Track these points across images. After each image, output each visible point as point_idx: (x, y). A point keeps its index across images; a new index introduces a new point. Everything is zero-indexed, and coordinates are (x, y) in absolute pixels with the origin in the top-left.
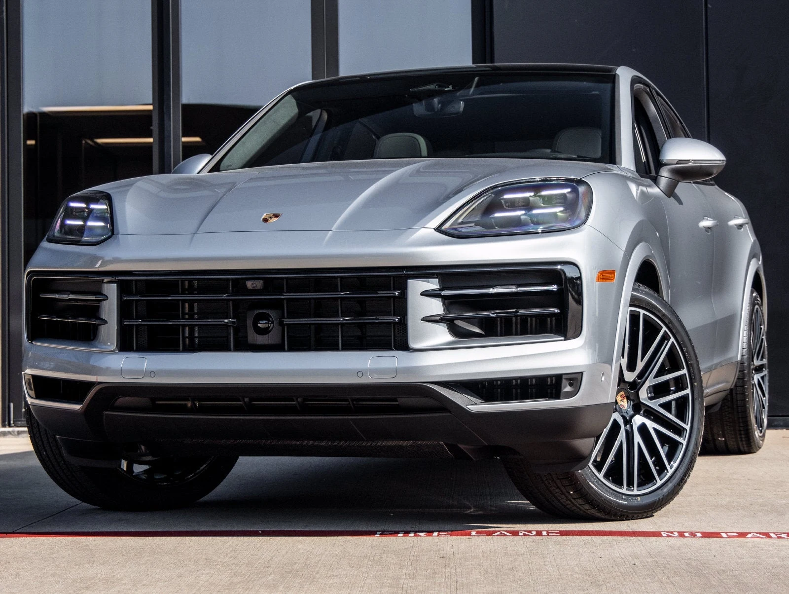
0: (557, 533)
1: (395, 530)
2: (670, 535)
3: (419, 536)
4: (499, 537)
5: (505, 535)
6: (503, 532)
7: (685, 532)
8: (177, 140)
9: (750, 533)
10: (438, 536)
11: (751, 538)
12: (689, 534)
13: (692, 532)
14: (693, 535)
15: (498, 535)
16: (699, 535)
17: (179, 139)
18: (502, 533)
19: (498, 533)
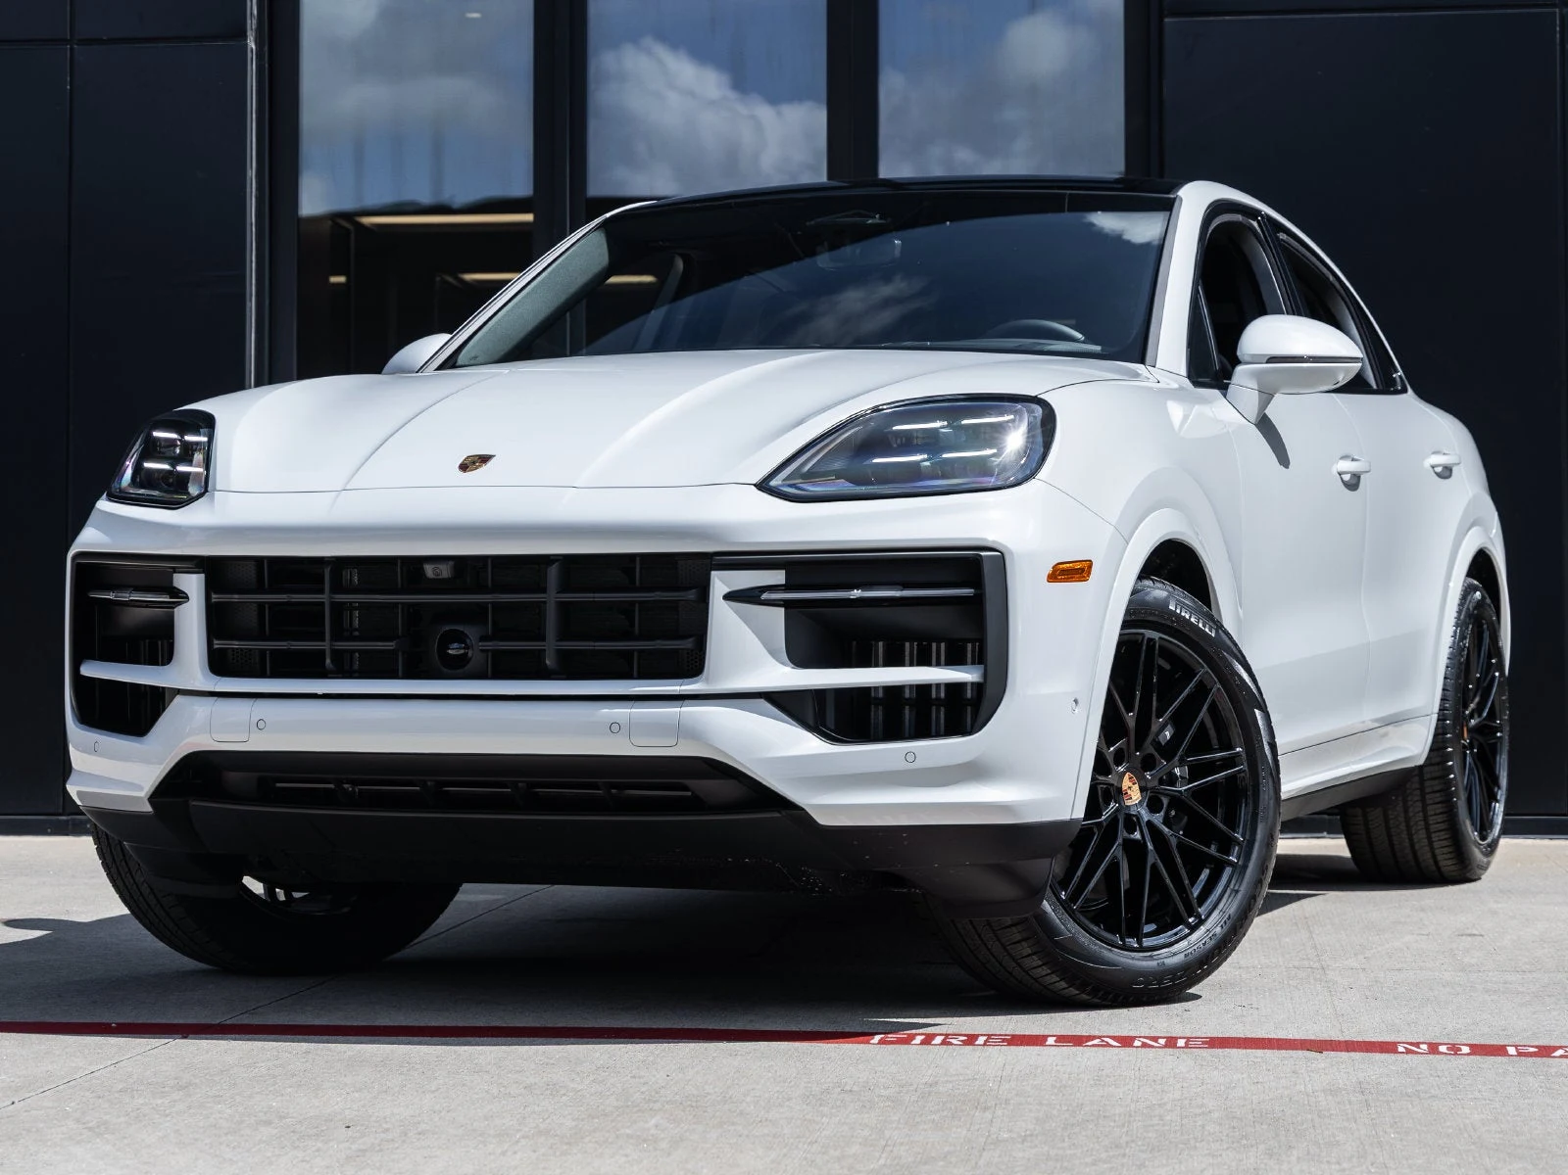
0: (1203, 1043)
2: (1412, 1048)
3: (951, 1044)
4: (1096, 1048)
5: (1108, 1045)
6: (1105, 1039)
7: (1442, 1044)
9: (1561, 1047)
10: (985, 1044)
11: (1561, 1056)
12: (1448, 1049)
13: (1454, 1045)
14: (1455, 1049)
15: (1093, 1046)
16: (1466, 1050)
18: (1103, 1041)
19: (1096, 1042)
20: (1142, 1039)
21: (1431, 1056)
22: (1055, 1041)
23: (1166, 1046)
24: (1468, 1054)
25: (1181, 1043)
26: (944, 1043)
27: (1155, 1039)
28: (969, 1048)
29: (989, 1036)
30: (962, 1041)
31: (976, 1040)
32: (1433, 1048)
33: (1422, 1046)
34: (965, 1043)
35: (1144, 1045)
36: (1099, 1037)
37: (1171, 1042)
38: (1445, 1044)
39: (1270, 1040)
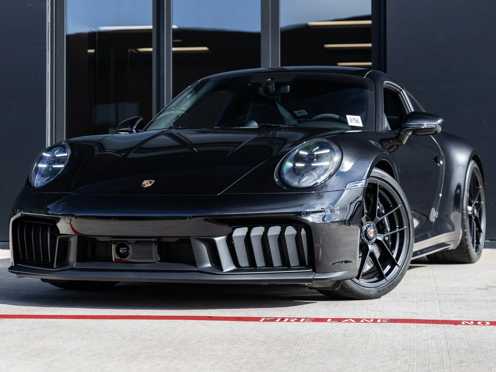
0: (387, 321)
1: (275, 317)
2: (467, 323)
3: (291, 321)
5: (351, 322)
7: (479, 321)
8: (169, 49)
10: (303, 321)
12: (481, 323)
13: (484, 322)
14: (484, 323)
15: (345, 322)
16: (488, 323)
17: (170, 49)
18: (349, 320)
19: (347, 321)
20: (364, 320)
21: (474, 326)
22: (331, 320)
23: (373, 322)
24: (489, 325)
25: (379, 321)
26: (288, 321)
27: (369, 320)
28: (298, 323)
29: (306, 318)
30: (295, 320)
31: (301, 320)
32: (476, 323)
33: (471, 322)
34: (296, 321)
35: (365, 322)
36: (348, 319)
37: (375, 321)
38: (480, 321)
39: (413, 320)
